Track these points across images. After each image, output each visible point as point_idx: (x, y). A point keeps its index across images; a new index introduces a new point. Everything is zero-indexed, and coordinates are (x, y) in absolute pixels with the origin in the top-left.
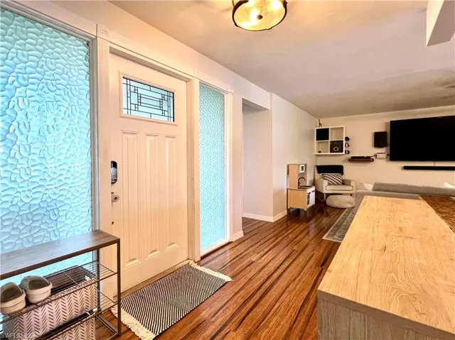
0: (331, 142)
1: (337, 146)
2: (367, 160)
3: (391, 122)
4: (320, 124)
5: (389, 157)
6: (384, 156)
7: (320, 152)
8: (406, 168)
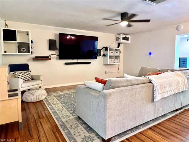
0: (18, 43)
1: (24, 48)
2: (46, 58)
3: (60, 34)
4: (6, 25)
5: (58, 57)
6: (55, 56)
7: (5, 52)
8: (66, 64)
